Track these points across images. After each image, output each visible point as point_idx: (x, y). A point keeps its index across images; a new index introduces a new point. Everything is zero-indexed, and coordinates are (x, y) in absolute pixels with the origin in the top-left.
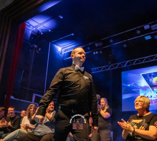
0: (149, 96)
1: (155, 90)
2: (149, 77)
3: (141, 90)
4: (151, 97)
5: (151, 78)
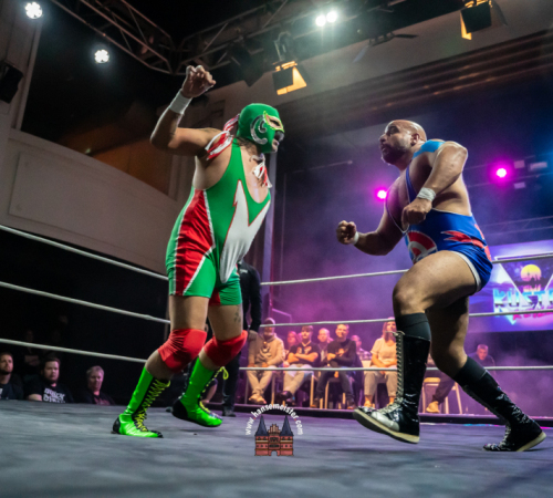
0: (514, 304)
1: (526, 290)
2: (513, 265)
3: (495, 291)
4: (518, 304)
5: (517, 266)
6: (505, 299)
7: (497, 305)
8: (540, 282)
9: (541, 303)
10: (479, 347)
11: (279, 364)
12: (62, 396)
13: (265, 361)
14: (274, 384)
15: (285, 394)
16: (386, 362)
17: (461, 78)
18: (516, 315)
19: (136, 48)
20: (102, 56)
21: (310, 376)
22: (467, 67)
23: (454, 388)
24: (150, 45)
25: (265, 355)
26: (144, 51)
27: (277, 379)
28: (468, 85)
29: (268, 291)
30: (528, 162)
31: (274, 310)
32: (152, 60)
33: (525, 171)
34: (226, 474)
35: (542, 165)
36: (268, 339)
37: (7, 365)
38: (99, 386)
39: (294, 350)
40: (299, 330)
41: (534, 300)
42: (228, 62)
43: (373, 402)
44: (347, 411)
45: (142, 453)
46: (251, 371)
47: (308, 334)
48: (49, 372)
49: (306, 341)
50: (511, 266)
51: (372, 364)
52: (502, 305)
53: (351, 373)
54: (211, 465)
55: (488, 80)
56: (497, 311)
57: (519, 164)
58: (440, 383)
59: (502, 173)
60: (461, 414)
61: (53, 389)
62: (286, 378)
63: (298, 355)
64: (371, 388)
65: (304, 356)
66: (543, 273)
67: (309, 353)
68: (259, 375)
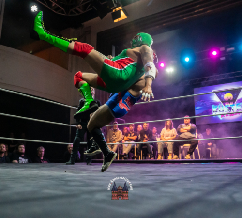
0: (221, 111)
1: (226, 105)
2: (220, 94)
3: (213, 106)
4: (223, 111)
5: (222, 94)
6: (217, 109)
7: (214, 112)
8: (232, 101)
9: (233, 110)
10: (207, 130)
11: (120, 141)
12: (27, 160)
13: (114, 140)
14: (118, 150)
15: (123, 154)
16: (167, 138)
17: (196, 11)
18: (222, 115)
19: (50, 4)
20: (34, 8)
21: (134, 146)
22: (198, 6)
23: (196, 148)
24: (56, 2)
25: (114, 138)
26: (53, 5)
27: (120, 148)
28: (199, 14)
30: (226, 48)
32: (57, 9)
33: (225, 52)
34: (100, 188)
35: (232, 49)
36: (115, 131)
38: (43, 156)
39: (126, 135)
40: (128, 126)
41: (230, 108)
42: (91, 9)
43: (162, 156)
44: (151, 160)
45: (62, 182)
46: (108, 145)
47: (132, 127)
49: (131, 131)
50: (219, 94)
51: (161, 139)
52: (216, 112)
53: (152, 144)
54: (93, 185)
55: (208, 12)
56: (214, 114)
57: (222, 49)
58: (191, 146)
59: (215, 53)
60: (200, 159)
61: (23, 157)
62: (124, 147)
63: (128, 137)
64: (161, 150)
65: (131, 138)
66: (234, 97)
67: (133, 136)
68: (112, 146)
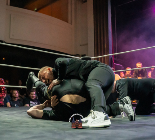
29: (112, 57)
31: (115, 64)
37: (16, 95)
48: (32, 95)
